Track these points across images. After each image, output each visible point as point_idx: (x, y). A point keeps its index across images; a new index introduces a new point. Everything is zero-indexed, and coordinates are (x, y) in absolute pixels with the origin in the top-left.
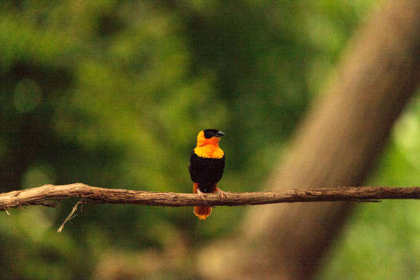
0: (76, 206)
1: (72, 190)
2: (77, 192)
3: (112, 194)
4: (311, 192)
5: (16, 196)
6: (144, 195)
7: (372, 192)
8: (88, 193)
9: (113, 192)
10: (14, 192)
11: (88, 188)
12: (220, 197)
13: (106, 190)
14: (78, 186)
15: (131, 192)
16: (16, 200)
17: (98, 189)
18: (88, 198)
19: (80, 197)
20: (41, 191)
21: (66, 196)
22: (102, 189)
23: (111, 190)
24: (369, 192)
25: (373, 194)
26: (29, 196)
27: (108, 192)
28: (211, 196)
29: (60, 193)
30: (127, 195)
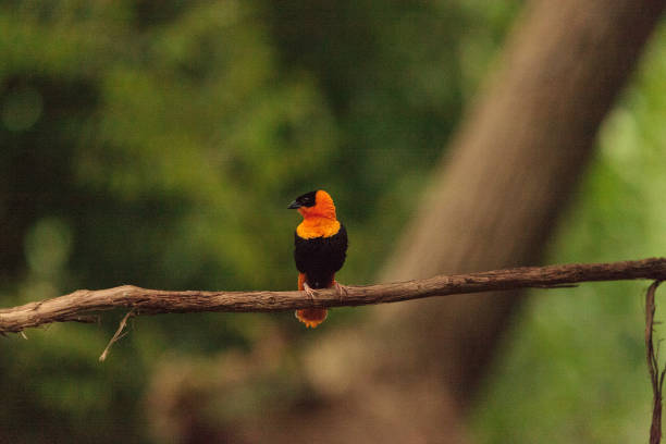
0: (125, 320)
1: (118, 297)
2: (125, 299)
3: (177, 299)
4: (473, 278)
5: (36, 309)
6: (226, 297)
7: (564, 273)
8: (143, 300)
9: (178, 296)
10: (32, 305)
11: (141, 292)
12: (338, 294)
13: (168, 293)
14: (126, 291)
15: (205, 294)
16: (35, 317)
17: (156, 292)
18: (143, 306)
19: (130, 306)
20: (71, 300)
21: (109, 306)
22: (162, 292)
23: (176, 293)
24: (559, 273)
25: (566, 276)
26: (55, 309)
27: (170, 297)
28: (325, 294)
29: (100, 302)
30: (199, 298)
